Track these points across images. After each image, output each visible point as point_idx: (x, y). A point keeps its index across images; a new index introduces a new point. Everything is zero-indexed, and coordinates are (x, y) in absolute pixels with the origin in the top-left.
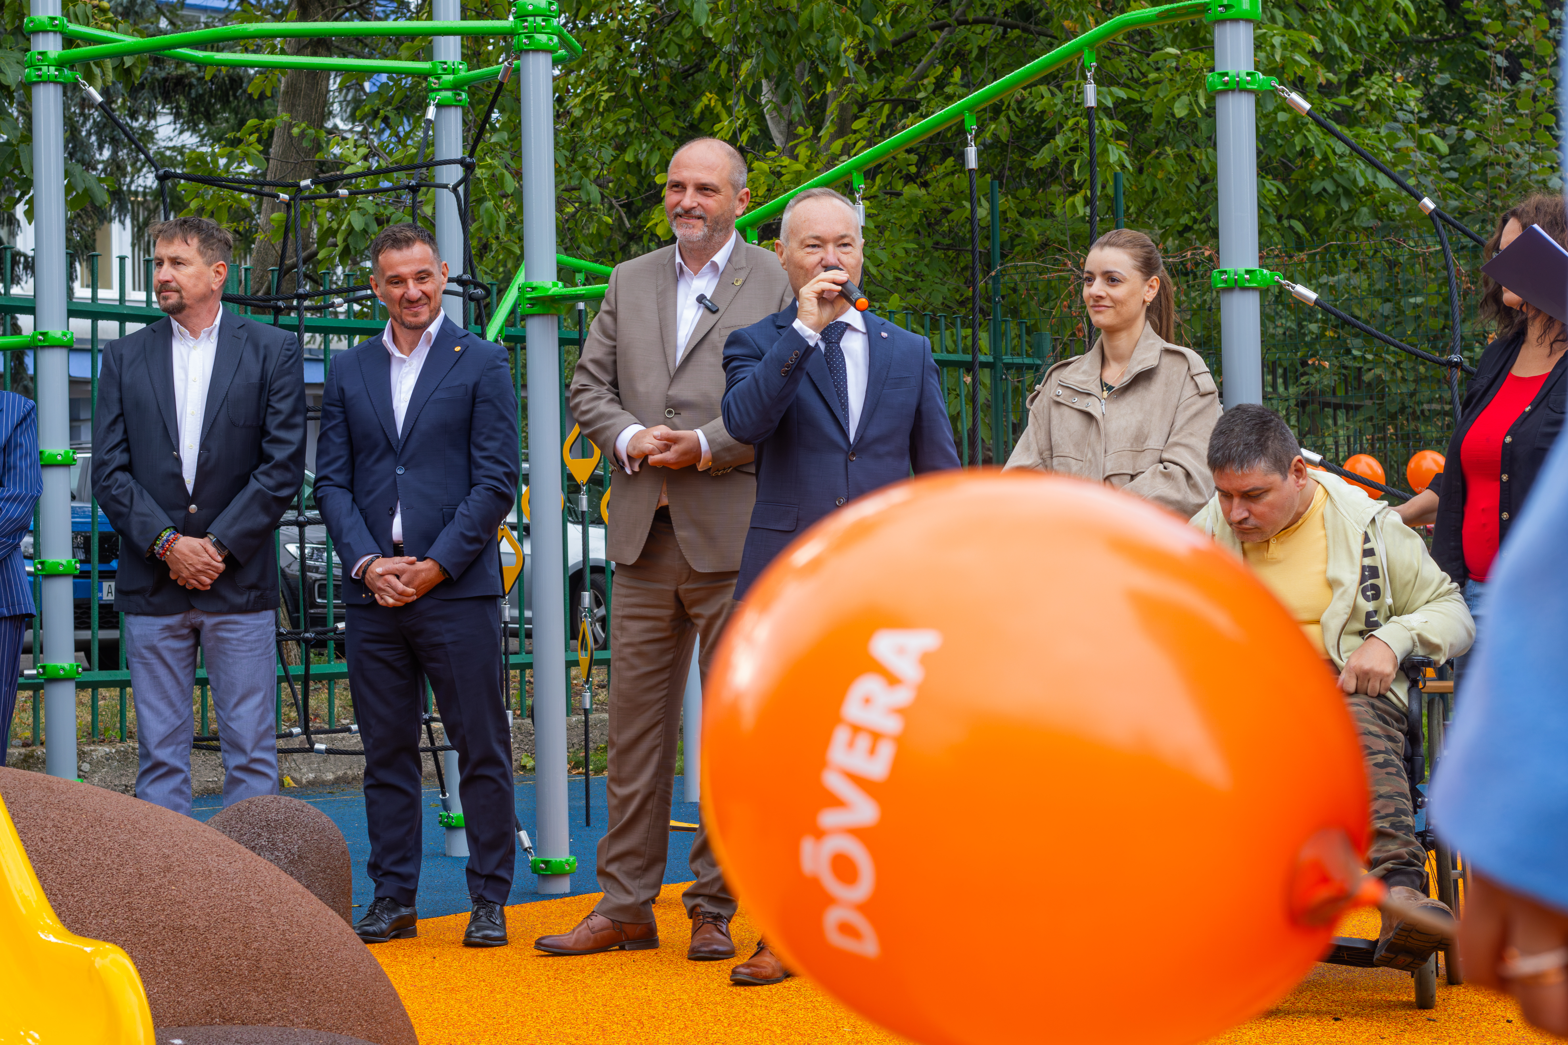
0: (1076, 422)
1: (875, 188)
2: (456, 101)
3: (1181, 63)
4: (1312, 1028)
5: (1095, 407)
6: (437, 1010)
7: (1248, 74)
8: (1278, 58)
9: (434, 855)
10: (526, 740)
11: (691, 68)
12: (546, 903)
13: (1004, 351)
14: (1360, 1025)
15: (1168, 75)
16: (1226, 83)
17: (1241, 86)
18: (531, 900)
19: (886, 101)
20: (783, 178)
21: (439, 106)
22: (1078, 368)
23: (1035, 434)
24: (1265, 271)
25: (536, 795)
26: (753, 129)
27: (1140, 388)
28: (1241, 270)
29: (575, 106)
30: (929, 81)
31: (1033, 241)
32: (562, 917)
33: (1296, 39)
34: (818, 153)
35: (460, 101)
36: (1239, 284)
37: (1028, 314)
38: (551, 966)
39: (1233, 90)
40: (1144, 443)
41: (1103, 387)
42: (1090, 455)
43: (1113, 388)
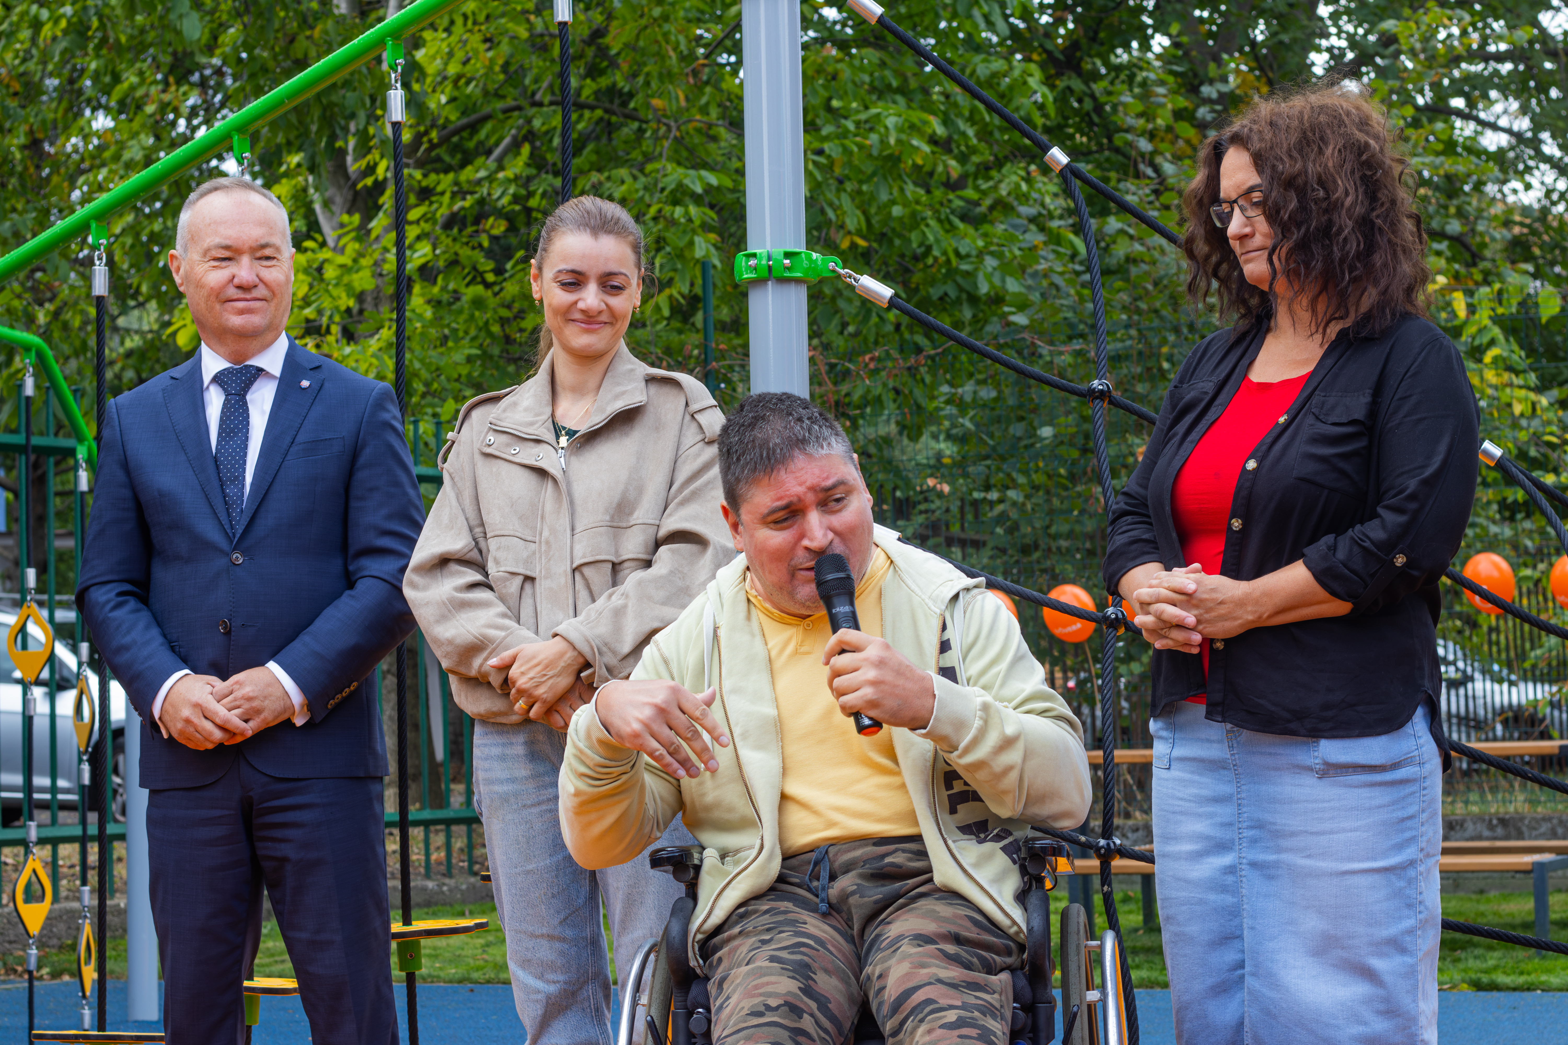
0: (520, 483)
5: (551, 461)
8: (892, 141)
22: (515, 404)
24: (815, 255)
27: (617, 434)
28: (778, 252)
33: (915, 121)
36: (775, 274)
40: (631, 513)
41: (558, 431)
42: (546, 533)
43: (576, 432)
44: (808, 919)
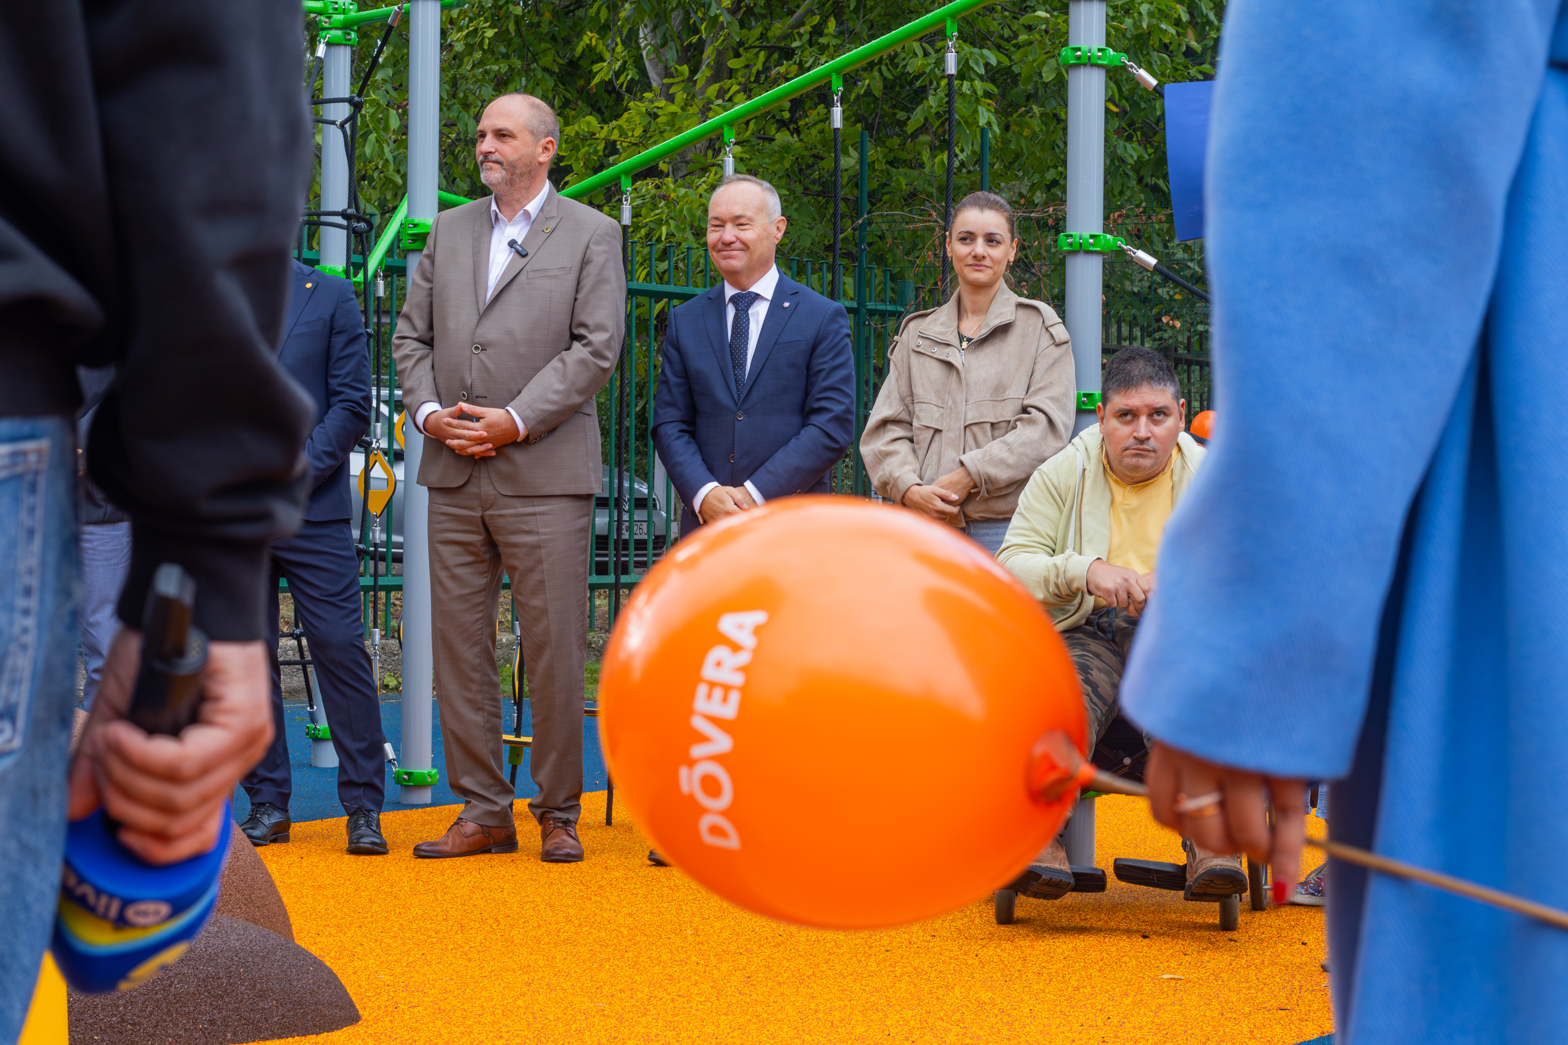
0: (936, 371)
1: (749, 133)
2: (346, 40)
3: (1050, 27)
4: (1122, 944)
5: (956, 357)
6: (305, 903)
7: (1100, 50)
9: (301, 766)
10: (389, 660)
11: (571, 4)
12: (408, 812)
13: (868, 298)
14: (1166, 943)
15: (1038, 37)
16: (1079, 58)
17: (1093, 61)
18: (393, 809)
19: (762, 48)
20: (658, 120)
21: (329, 44)
22: (935, 320)
23: (897, 380)
24: (1109, 236)
25: (401, 711)
26: (631, 73)
27: (997, 340)
28: (1086, 235)
29: (457, 40)
30: (806, 29)
31: (901, 191)
32: (423, 825)
34: (694, 96)
35: (350, 40)
36: (1084, 248)
37: (894, 261)
38: (413, 869)
39: (1085, 65)
40: (1004, 392)
41: (961, 338)
42: (950, 403)
43: (971, 339)
44: (1091, 643)
